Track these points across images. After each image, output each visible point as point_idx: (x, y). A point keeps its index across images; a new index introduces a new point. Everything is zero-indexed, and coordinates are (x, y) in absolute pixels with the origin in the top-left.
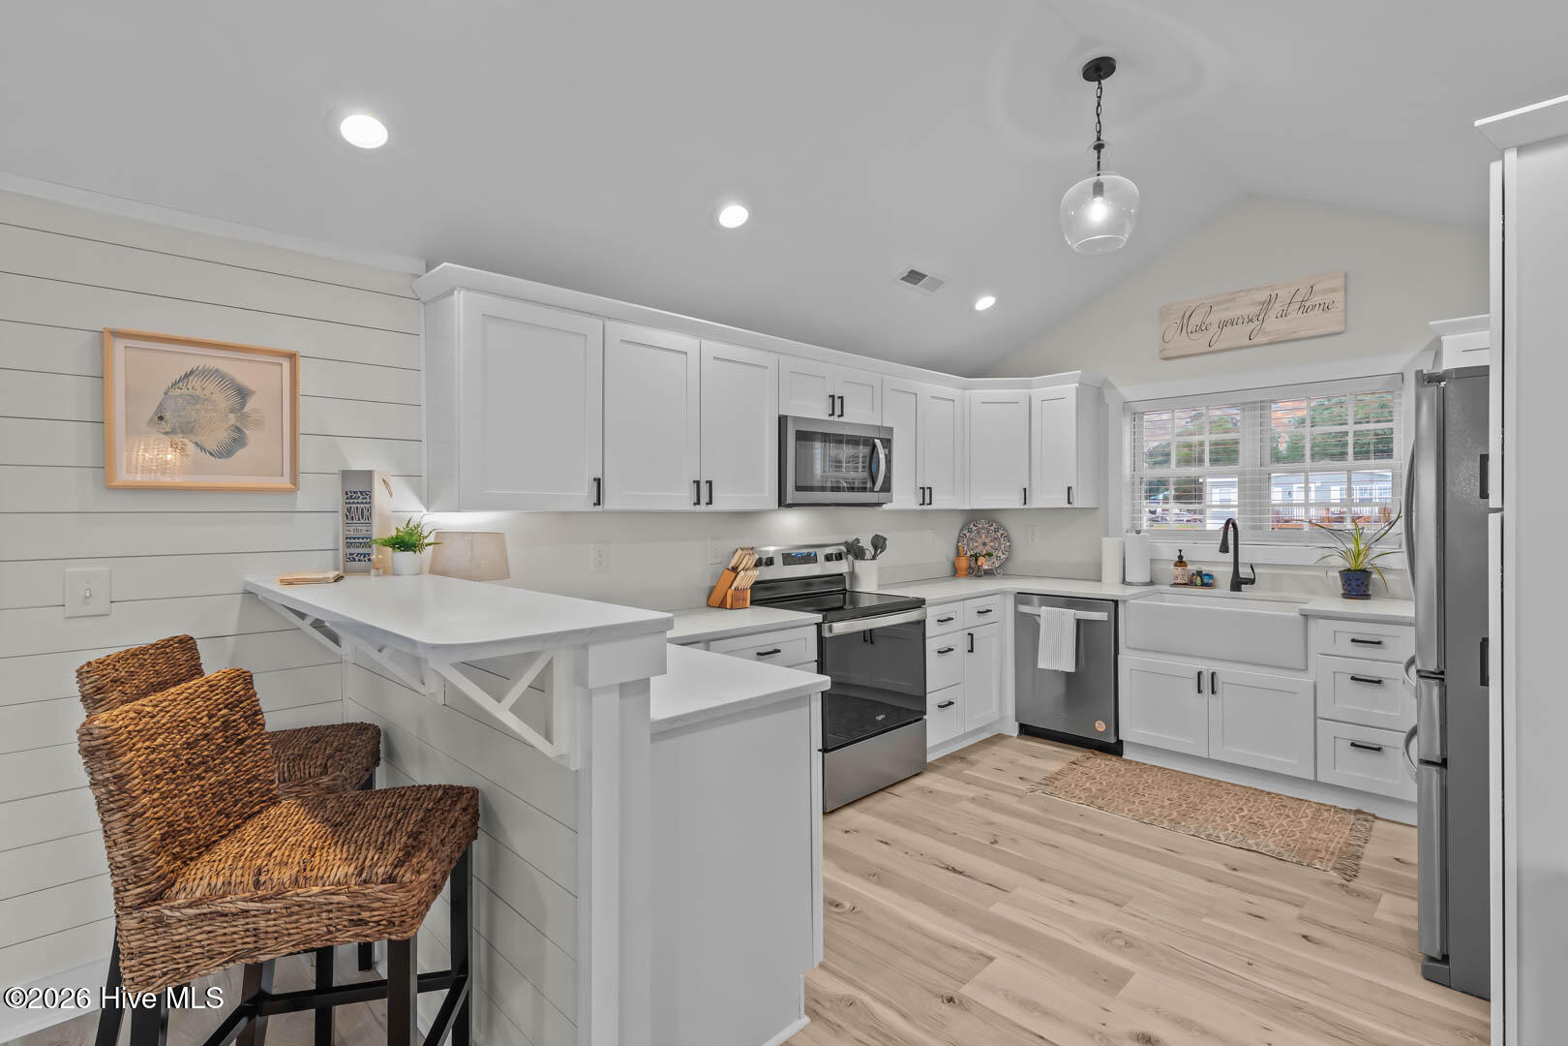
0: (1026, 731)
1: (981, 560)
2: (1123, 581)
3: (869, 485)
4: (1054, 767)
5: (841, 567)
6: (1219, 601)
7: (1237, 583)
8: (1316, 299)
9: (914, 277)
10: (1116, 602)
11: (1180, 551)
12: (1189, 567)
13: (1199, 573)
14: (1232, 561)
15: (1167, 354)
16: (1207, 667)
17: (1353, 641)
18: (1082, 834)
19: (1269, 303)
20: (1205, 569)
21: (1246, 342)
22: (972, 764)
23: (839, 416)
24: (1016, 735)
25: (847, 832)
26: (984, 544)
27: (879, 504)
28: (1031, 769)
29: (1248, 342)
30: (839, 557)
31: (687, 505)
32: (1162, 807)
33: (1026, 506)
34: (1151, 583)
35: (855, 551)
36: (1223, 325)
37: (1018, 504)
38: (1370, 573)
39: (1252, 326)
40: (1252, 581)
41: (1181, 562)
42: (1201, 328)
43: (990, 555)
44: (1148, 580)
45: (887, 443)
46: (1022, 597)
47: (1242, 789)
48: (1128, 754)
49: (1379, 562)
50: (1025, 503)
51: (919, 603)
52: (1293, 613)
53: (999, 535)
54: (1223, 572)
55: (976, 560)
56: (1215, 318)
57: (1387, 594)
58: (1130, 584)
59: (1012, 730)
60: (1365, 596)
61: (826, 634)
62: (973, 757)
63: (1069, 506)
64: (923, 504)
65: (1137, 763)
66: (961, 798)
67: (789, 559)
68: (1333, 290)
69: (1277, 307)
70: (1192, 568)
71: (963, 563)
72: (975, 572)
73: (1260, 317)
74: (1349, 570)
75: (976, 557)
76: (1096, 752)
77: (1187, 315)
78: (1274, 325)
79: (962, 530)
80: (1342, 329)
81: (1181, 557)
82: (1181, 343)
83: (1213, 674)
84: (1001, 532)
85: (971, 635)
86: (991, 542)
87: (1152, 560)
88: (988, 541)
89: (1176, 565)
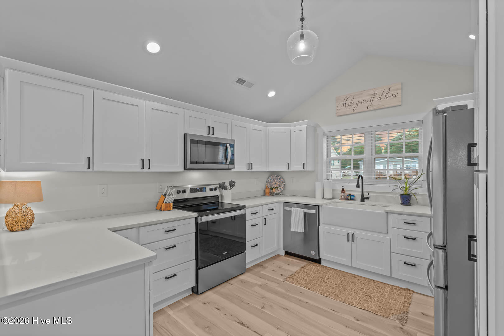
0: (288, 253)
1: (274, 190)
2: (323, 198)
3: (224, 161)
4: (295, 269)
5: (217, 193)
6: (356, 206)
7: (363, 199)
8: (392, 93)
9: (241, 81)
10: (319, 206)
11: (343, 187)
12: (346, 193)
13: (350, 195)
14: (361, 190)
15: (338, 114)
16: (351, 231)
17: (405, 223)
18: (300, 302)
19: (375, 94)
20: (352, 193)
21: (366, 109)
22: (265, 268)
23: (212, 135)
24: (284, 255)
25: (204, 303)
26: (276, 184)
27: (231, 169)
28: (286, 270)
29: (367, 110)
30: (216, 189)
31: (139, 169)
32: (333, 288)
33: (289, 170)
34: (333, 198)
35: (222, 187)
36: (358, 103)
37: (286, 170)
38: (411, 196)
39: (368, 103)
40: (368, 198)
41: (343, 191)
42: (350, 105)
43: (277, 188)
44: (332, 197)
45: (232, 146)
46: (287, 204)
47: (364, 279)
48: (323, 263)
49: (414, 191)
50: (288, 169)
51: (243, 207)
52: (383, 212)
53: (281, 180)
54: (358, 195)
55: (272, 190)
56: (355, 101)
57: (418, 204)
58: (325, 199)
59: (283, 253)
60: (409, 204)
61: (199, 221)
62: (266, 265)
63: (303, 170)
64: (249, 169)
65: (326, 267)
66: (256, 285)
67: (193, 190)
68: (397, 89)
69: (377, 96)
70: (347, 193)
71: (268, 191)
72: (272, 194)
73: (371, 100)
74: (403, 194)
75: (272, 189)
76: (312, 262)
77: (345, 100)
78: (376, 103)
79: (268, 179)
80: (400, 103)
81: (343, 189)
82: (343, 110)
83: (353, 234)
84: (282, 179)
85: (265, 219)
86: (278, 183)
87: (333, 190)
88: (277, 182)
89: (341, 192)
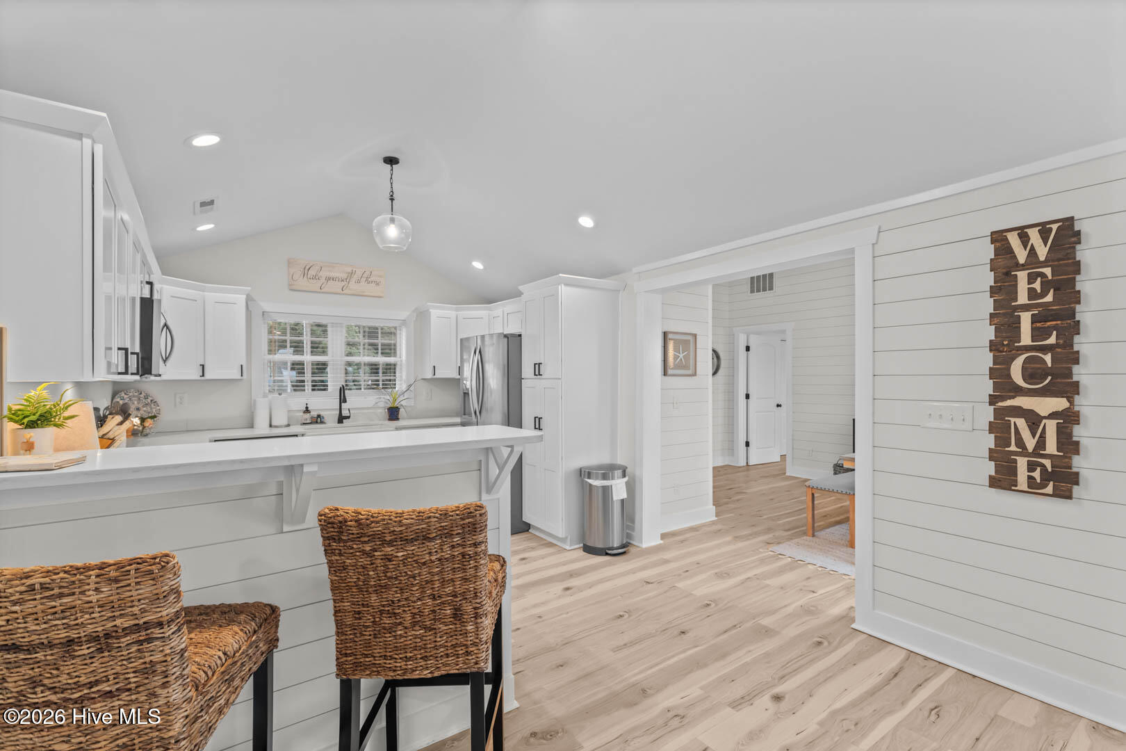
1: (149, 422)
2: (271, 426)
6: (329, 430)
7: (341, 419)
8: (372, 279)
11: (308, 404)
12: (311, 414)
13: (319, 416)
14: (338, 408)
15: (294, 287)
19: (352, 274)
20: (322, 413)
21: (341, 291)
26: (138, 409)
34: (288, 425)
36: (328, 279)
37: (197, 377)
39: (343, 283)
40: (348, 417)
41: (307, 411)
42: (314, 278)
44: (286, 423)
49: (403, 403)
50: (201, 376)
54: (331, 416)
56: (324, 274)
58: (276, 427)
60: (397, 418)
63: (241, 377)
68: (380, 276)
69: (355, 277)
70: (314, 414)
73: (348, 280)
74: (391, 408)
77: (307, 268)
78: (353, 286)
80: (381, 295)
81: (307, 408)
82: (303, 283)
86: (143, 407)
87: (289, 411)
88: (140, 406)
89: (304, 412)
